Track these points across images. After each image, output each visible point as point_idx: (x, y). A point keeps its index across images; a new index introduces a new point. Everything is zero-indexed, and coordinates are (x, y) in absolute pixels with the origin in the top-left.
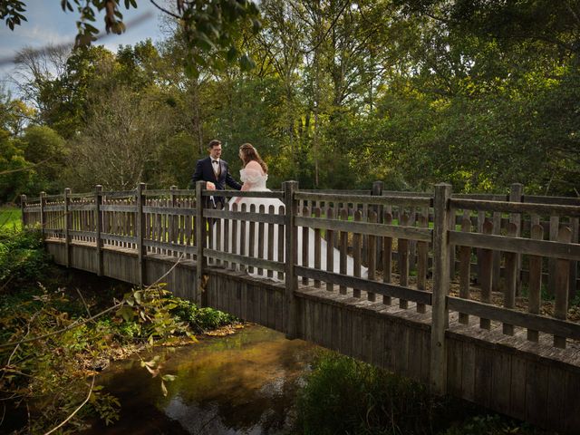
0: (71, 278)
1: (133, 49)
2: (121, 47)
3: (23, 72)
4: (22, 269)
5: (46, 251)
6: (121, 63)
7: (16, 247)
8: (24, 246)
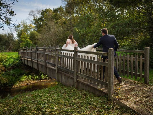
0: (26, 66)
1: (57, 9)
2: (54, 8)
3: (31, 17)
4: (16, 65)
5: (22, 61)
6: (54, 13)
7: (15, 60)
8: (17, 60)
